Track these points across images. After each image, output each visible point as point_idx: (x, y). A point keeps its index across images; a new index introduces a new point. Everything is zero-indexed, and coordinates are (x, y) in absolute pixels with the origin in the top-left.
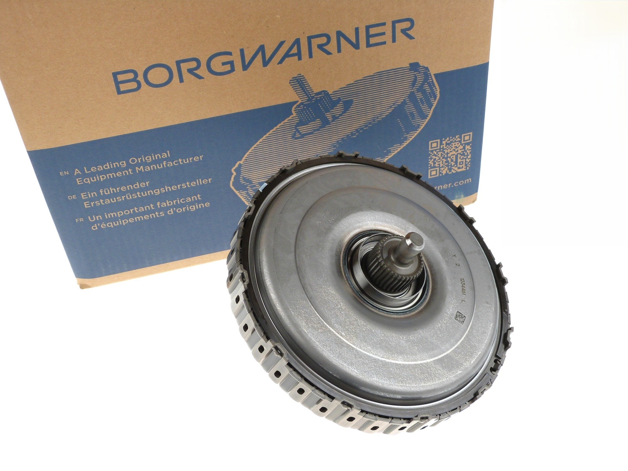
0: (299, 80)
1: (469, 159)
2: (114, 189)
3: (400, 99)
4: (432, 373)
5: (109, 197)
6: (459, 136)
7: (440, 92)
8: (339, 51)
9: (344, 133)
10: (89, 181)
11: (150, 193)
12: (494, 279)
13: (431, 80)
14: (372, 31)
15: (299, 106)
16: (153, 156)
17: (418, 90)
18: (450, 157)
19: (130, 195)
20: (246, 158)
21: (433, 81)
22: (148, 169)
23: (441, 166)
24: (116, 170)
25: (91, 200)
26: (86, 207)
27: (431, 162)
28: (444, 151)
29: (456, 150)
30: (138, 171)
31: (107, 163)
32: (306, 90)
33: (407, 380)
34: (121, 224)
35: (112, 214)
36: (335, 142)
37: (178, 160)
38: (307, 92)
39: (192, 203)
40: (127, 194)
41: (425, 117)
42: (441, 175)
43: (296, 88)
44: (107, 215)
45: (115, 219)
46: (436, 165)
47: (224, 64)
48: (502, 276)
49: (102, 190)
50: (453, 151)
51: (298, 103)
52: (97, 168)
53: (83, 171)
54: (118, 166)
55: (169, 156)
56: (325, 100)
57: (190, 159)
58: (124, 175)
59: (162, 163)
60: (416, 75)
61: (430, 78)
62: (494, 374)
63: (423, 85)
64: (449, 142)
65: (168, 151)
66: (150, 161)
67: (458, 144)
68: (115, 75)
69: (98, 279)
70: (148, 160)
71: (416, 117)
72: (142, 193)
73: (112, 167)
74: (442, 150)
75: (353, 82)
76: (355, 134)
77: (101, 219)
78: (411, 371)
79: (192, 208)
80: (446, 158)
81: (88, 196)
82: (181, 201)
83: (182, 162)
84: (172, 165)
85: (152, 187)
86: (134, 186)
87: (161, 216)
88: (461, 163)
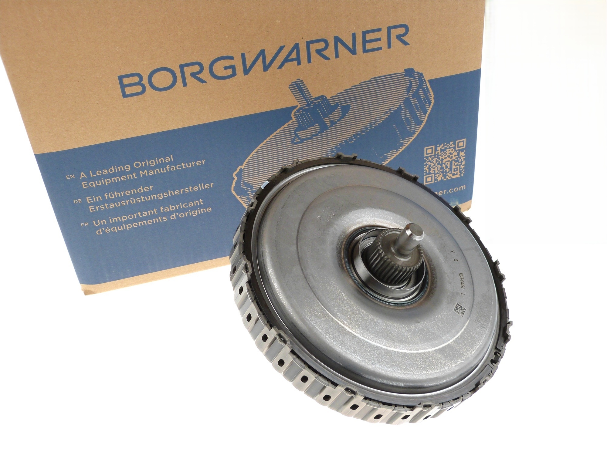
0: (298, 85)
1: (463, 165)
2: (119, 193)
3: (396, 105)
4: (434, 362)
5: (113, 201)
6: (453, 142)
7: (434, 98)
8: (337, 56)
9: (342, 138)
10: (94, 185)
11: (154, 197)
12: (492, 275)
13: (426, 86)
14: (369, 37)
15: (298, 111)
16: (157, 160)
17: (413, 96)
18: (445, 164)
19: (134, 199)
20: (247, 162)
21: (427, 87)
22: (152, 173)
23: (436, 173)
24: (120, 174)
25: (96, 204)
26: (91, 211)
27: (426, 169)
28: (439, 157)
29: (451, 156)
30: (142, 175)
31: (112, 167)
32: (305, 95)
33: (410, 368)
34: (125, 229)
35: (116, 219)
36: (334, 148)
37: (181, 164)
38: (306, 97)
39: (194, 208)
40: (131, 199)
41: (420, 123)
42: (436, 181)
43: (295, 92)
44: (112, 220)
45: (119, 224)
46: (432, 171)
47: (226, 68)
48: (500, 273)
49: (107, 195)
50: (448, 157)
51: (298, 108)
52: (102, 172)
53: (88, 175)
54: (123, 170)
55: (172, 160)
56: (324, 105)
57: (193, 163)
58: (129, 179)
59: (166, 167)
60: (411, 81)
61: (425, 83)
62: (495, 366)
63: (418, 90)
64: (444, 148)
65: (171, 155)
66: (154, 165)
67: (452, 150)
68: (121, 78)
69: (102, 285)
70: (152, 164)
71: (412, 123)
72: (146, 197)
73: (117, 171)
74: (436, 156)
75: (350, 88)
76: (352, 140)
77: (106, 223)
78: (413, 360)
79: (195, 212)
80: (441, 165)
81: (93, 200)
82: (184, 206)
83: (185, 166)
84: (175, 169)
85: (156, 191)
86: (138, 190)
87: (164, 220)
88: (456, 170)
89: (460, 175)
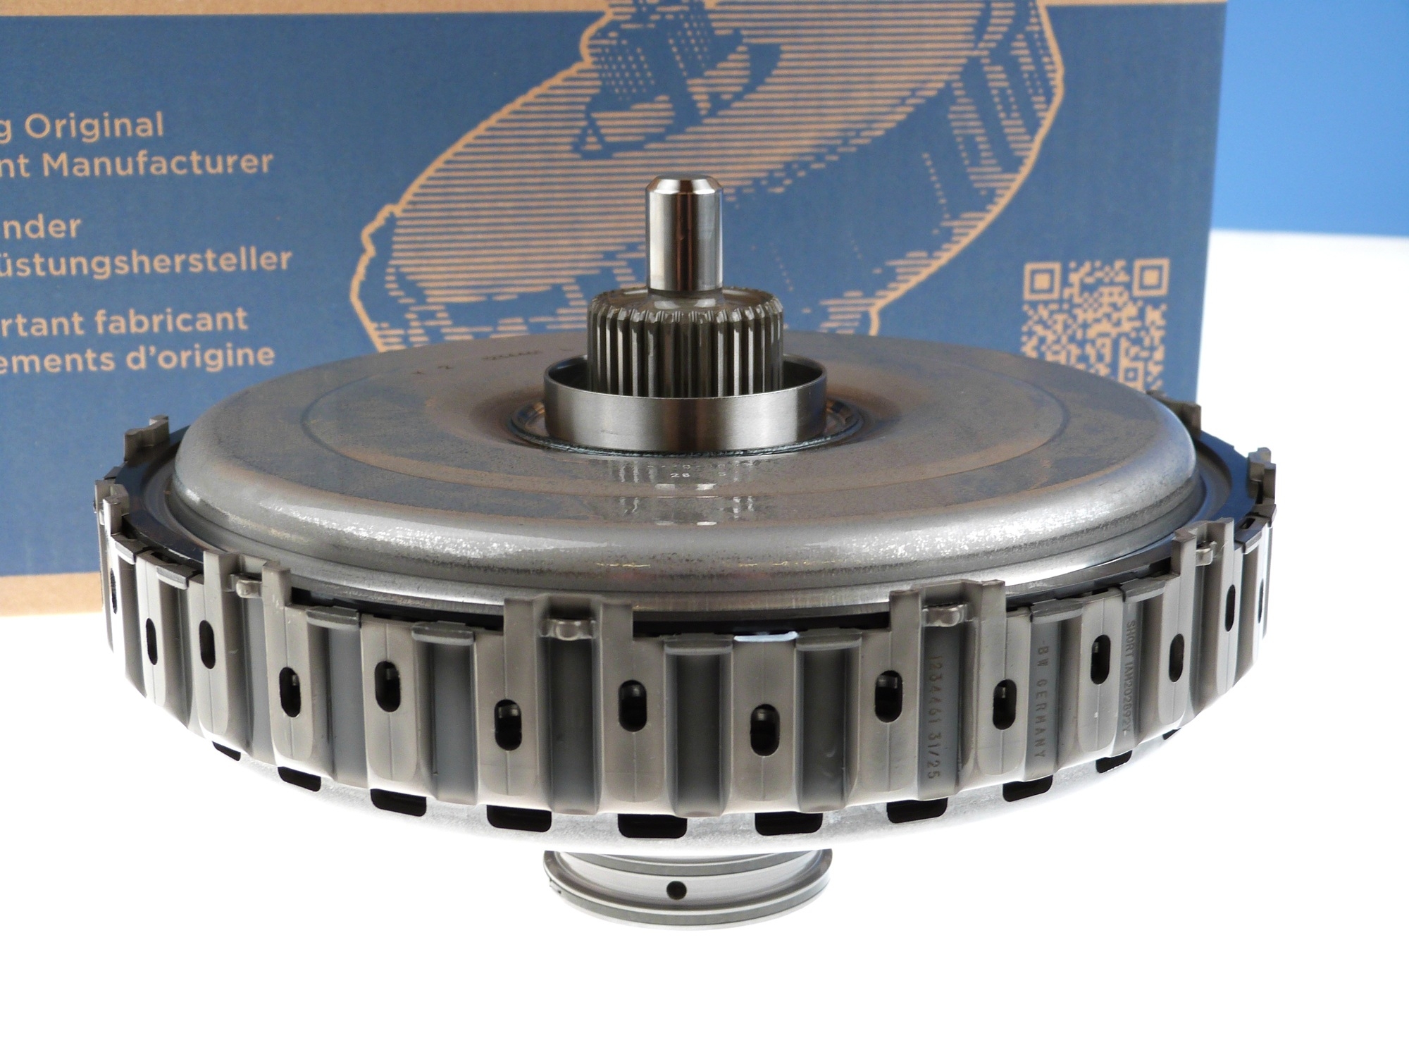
1: (1156, 363)
3: (934, 78)
6: (1124, 263)
7: (1065, 79)
11: (79, 266)
13: (1038, 28)
15: (603, 33)
16: (106, 122)
17: (995, 57)
19: (9, 262)
20: (413, 196)
21: (1041, 33)
22: (84, 168)
28: (1075, 311)
29: (1115, 316)
30: (49, 171)
37: (188, 155)
39: (214, 340)
41: (1011, 163)
50: (1105, 320)
51: (603, 22)
55: (160, 133)
56: (691, 28)
57: (231, 160)
59: (135, 156)
61: (1035, 15)
63: (1009, 37)
64: (1092, 279)
65: (159, 114)
66: (93, 140)
67: (1121, 294)
70: (88, 134)
71: (984, 158)
72: (51, 261)
74: (1066, 306)
76: (779, 182)
79: (214, 357)
80: (1082, 344)
82: (177, 322)
83: (202, 165)
84: (164, 171)
85: (87, 245)
86: (27, 227)
87: (103, 368)
88: (1131, 375)
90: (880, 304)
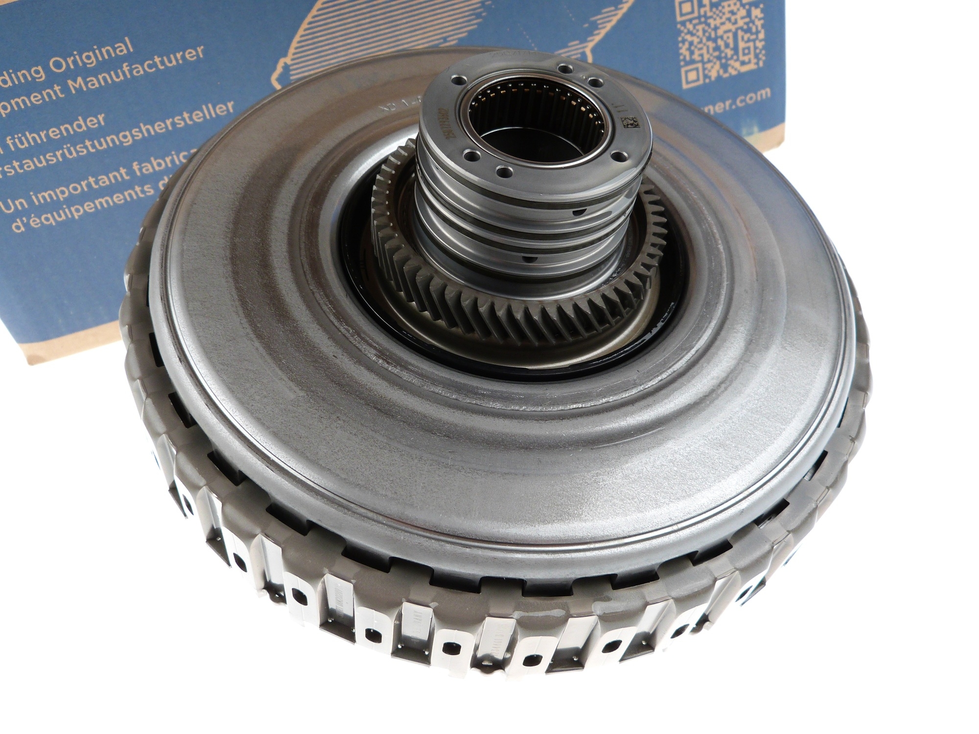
1: (760, 41)
2: (35, 135)
5: (28, 154)
11: (113, 140)
16: (97, 51)
18: (722, 37)
19: (72, 149)
20: (295, 48)
22: (94, 83)
23: (706, 59)
24: (26, 89)
28: (709, 21)
29: (733, 18)
30: (74, 89)
31: (5, 73)
34: (70, 216)
35: (46, 195)
37: (153, 59)
40: (65, 146)
42: (707, 81)
44: (37, 198)
45: (54, 206)
46: (696, 57)
49: (10, 140)
50: (727, 22)
54: (30, 79)
55: (131, 50)
57: (179, 55)
58: (48, 100)
59: (121, 68)
65: (126, 39)
66: (93, 65)
67: (735, 4)
69: (56, 342)
70: (89, 62)
72: (96, 142)
73: (16, 83)
74: (703, 19)
77: (26, 206)
80: (715, 40)
82: (181, 158)
83: (163, 63)
84: (142, 72)
85: (113, 127)
86: (75, 126)
87: (148, 194)
88: (746, 51)
89: (757, 64)
90: (591, 45)
